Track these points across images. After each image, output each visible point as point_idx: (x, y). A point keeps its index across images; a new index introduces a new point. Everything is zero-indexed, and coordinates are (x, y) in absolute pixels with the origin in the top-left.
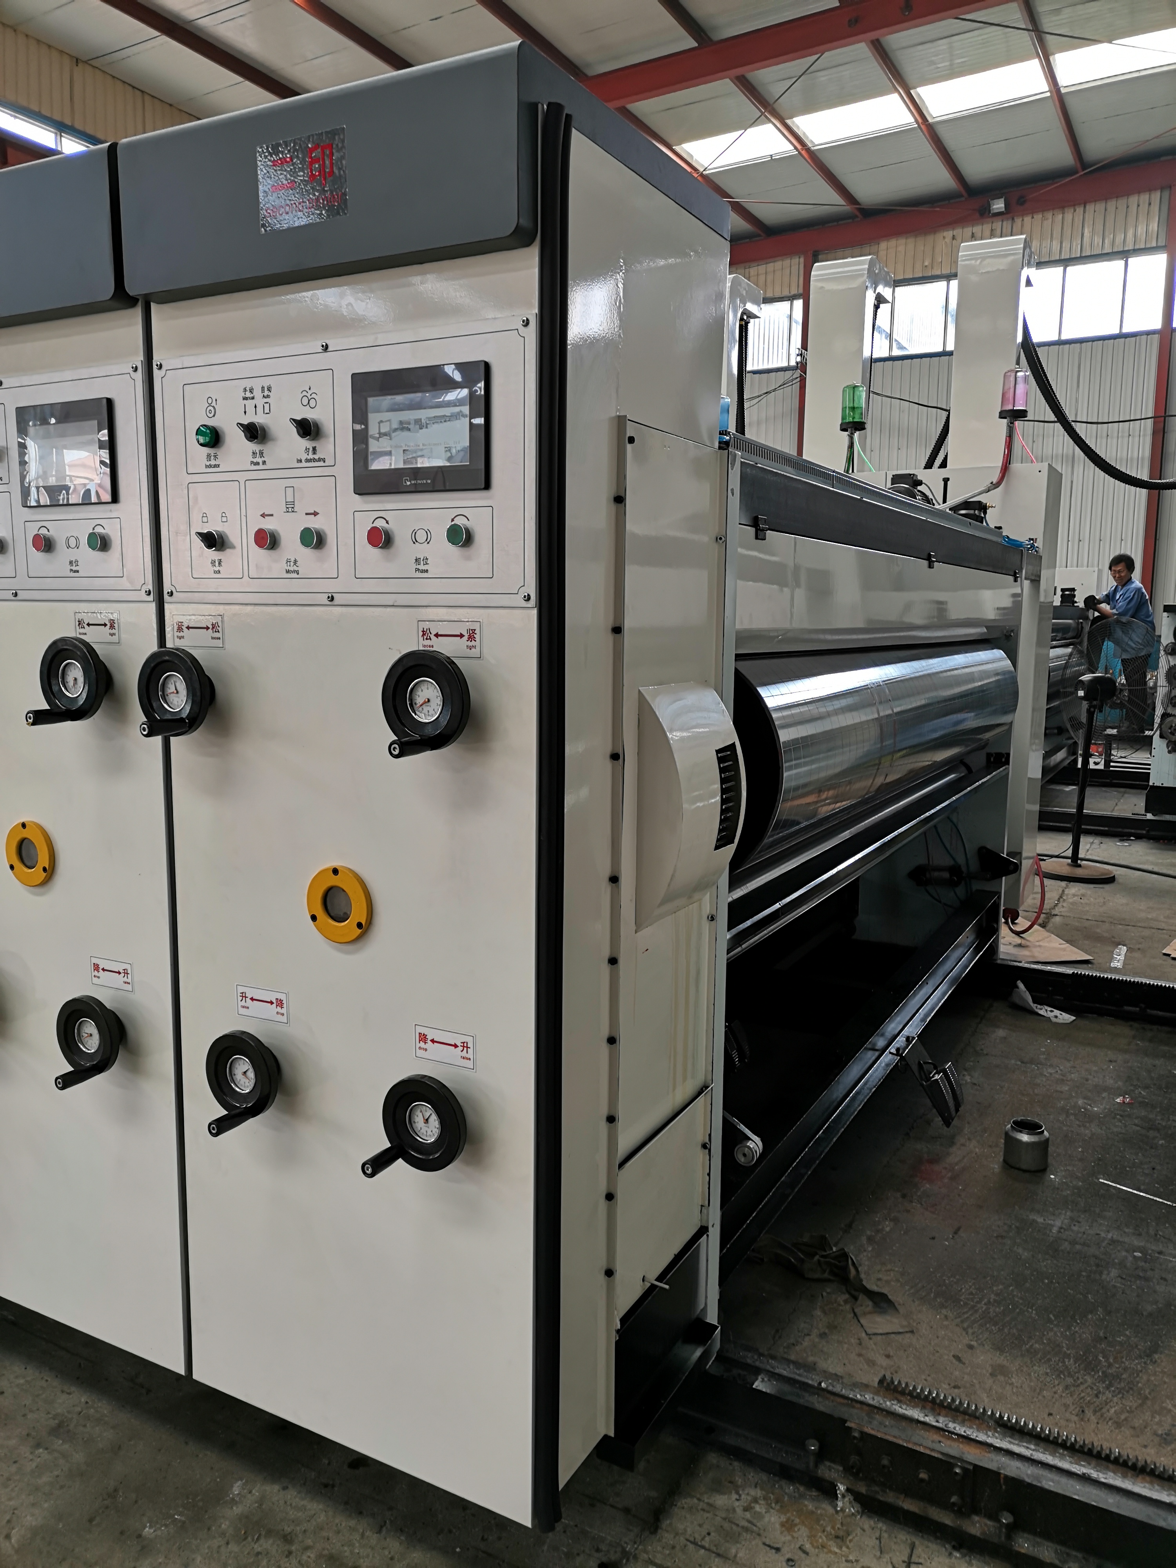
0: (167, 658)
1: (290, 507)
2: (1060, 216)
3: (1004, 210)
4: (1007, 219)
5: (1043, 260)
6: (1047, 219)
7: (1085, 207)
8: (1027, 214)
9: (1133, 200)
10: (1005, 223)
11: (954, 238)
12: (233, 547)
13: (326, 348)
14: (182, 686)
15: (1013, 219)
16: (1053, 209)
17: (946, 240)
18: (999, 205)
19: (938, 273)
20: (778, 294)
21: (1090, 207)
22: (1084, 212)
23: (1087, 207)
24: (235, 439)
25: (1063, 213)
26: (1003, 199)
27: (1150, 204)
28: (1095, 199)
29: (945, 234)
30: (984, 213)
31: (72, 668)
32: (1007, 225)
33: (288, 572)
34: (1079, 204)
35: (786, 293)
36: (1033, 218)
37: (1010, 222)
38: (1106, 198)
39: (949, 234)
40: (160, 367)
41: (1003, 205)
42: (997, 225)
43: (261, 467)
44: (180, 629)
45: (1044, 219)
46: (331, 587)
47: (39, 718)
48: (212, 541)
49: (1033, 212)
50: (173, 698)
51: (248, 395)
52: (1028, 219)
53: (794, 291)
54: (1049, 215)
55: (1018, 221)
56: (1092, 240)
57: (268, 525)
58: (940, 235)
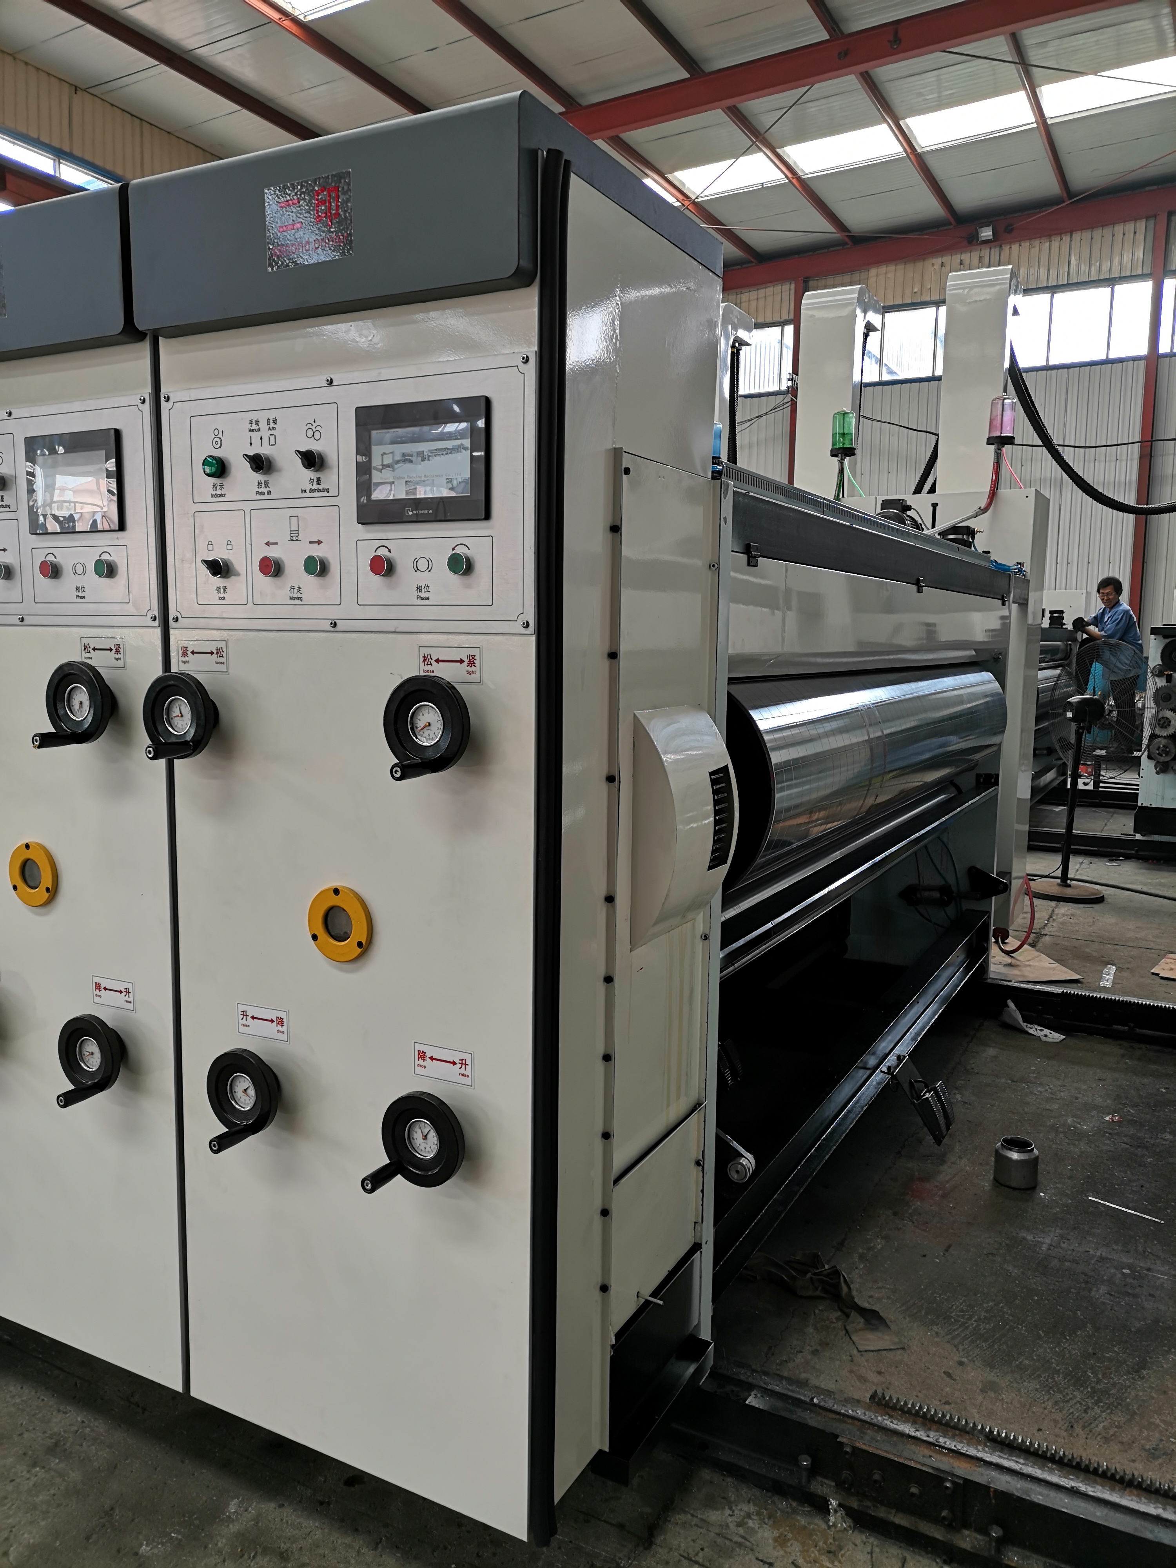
0: (172, 682)
1: (294, 536)
2: (1047, 244)
3: (991, 237)
4: (995, 247)
5: (1030, 287)
6: (1034, 247)
7: (1071, 235)
8: (1014, 242)
9: (1119, 228)
10: (993, 250)
11: (942, 265)
12: (238, 574)
13: (330, 382)
14: (186, 710)
15: (1001, 246)
16: (1040, 237)
17: (935, 267)
18: (987, 233)
19: (926, 298)
20: (769, 320)
21: (1077, 236)
22: (1071, 241)
23: (1074, 235)
24: (241, 470)
25: (1050, 241)
26: (991, 227)
27: (1135, 233)
28: (1082, 229)
29: (934, 261)
30: (973, 241)
31: (78, 692)
32: (995, 252)
33: (291, 598)
34: (1066, 233)
35: (777, 319)
36: (1020, 245)
37: (998, 250)
38: (1091, 226)
39: (938, 261)
40: (168, 399)
41: (991, 233)
42: (986, 252)
43: (266, 496)
44: (185, 654)
45: (1031, 246)
46: (334, 613)
47: (45, 741)
48: (218, 568)
49: (1020, 240)
50: (177, 722)
51: (254, 427)
52: (1015, 247)
53: (785, 317)
54: (1036, 243)
55: (1006, 248)
56: (1078, 268)
57: (273, 553)
58: (928, 263)
